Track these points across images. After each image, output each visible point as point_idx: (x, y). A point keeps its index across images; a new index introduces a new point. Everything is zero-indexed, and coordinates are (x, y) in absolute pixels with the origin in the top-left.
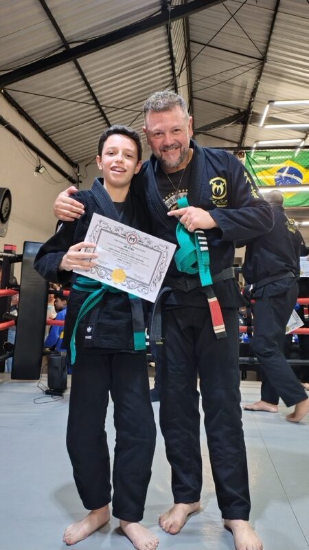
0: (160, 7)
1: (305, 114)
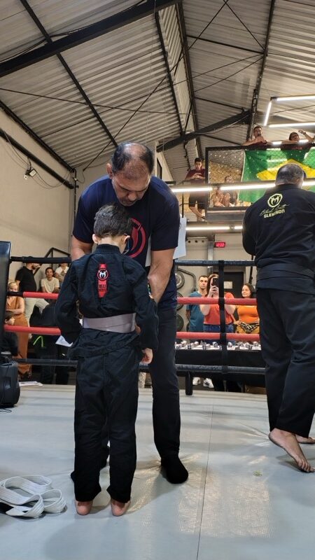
1: (311, 112)
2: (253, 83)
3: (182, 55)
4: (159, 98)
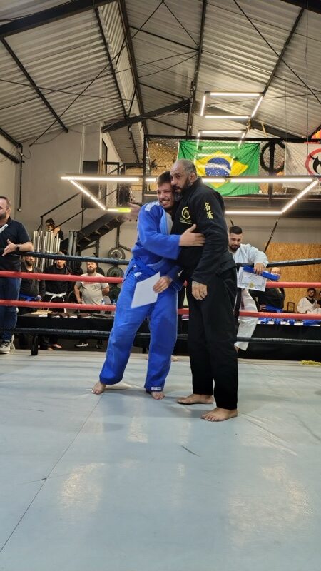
1: (243, 106)
2: (191, 75)
3: (125, 44)
4: (103, 84)
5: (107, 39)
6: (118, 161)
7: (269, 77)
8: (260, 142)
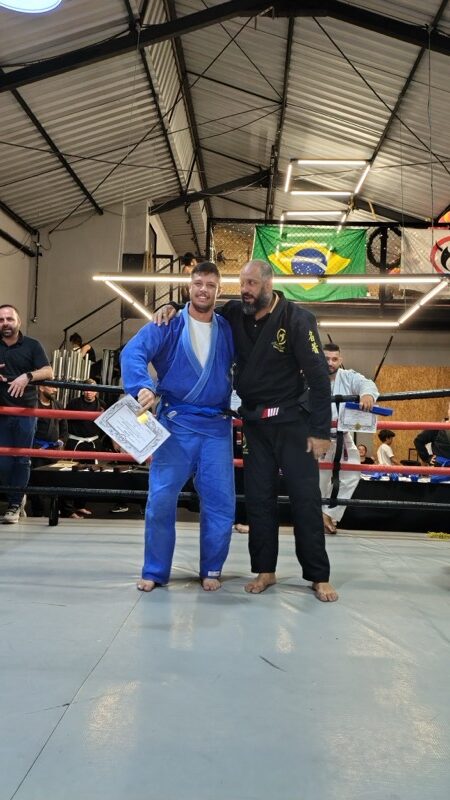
0: (126, 26)
1: (344, 178)
2: (271, 137)
3: (181, 95)
4: (150, 149)
5: (156, 89)
6: (170, 253)
7: (378, 140)
8: (367, 228)
